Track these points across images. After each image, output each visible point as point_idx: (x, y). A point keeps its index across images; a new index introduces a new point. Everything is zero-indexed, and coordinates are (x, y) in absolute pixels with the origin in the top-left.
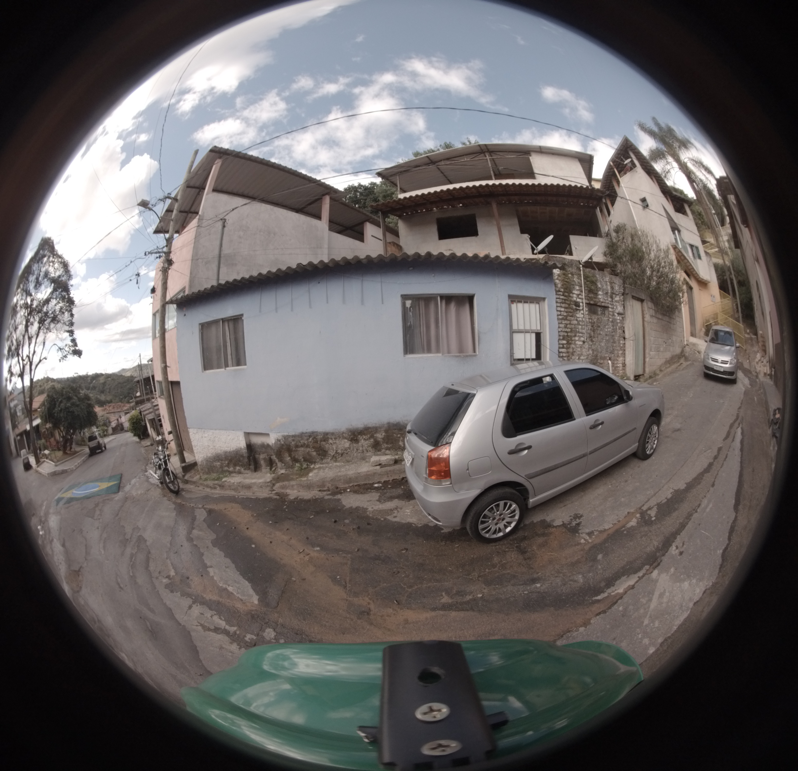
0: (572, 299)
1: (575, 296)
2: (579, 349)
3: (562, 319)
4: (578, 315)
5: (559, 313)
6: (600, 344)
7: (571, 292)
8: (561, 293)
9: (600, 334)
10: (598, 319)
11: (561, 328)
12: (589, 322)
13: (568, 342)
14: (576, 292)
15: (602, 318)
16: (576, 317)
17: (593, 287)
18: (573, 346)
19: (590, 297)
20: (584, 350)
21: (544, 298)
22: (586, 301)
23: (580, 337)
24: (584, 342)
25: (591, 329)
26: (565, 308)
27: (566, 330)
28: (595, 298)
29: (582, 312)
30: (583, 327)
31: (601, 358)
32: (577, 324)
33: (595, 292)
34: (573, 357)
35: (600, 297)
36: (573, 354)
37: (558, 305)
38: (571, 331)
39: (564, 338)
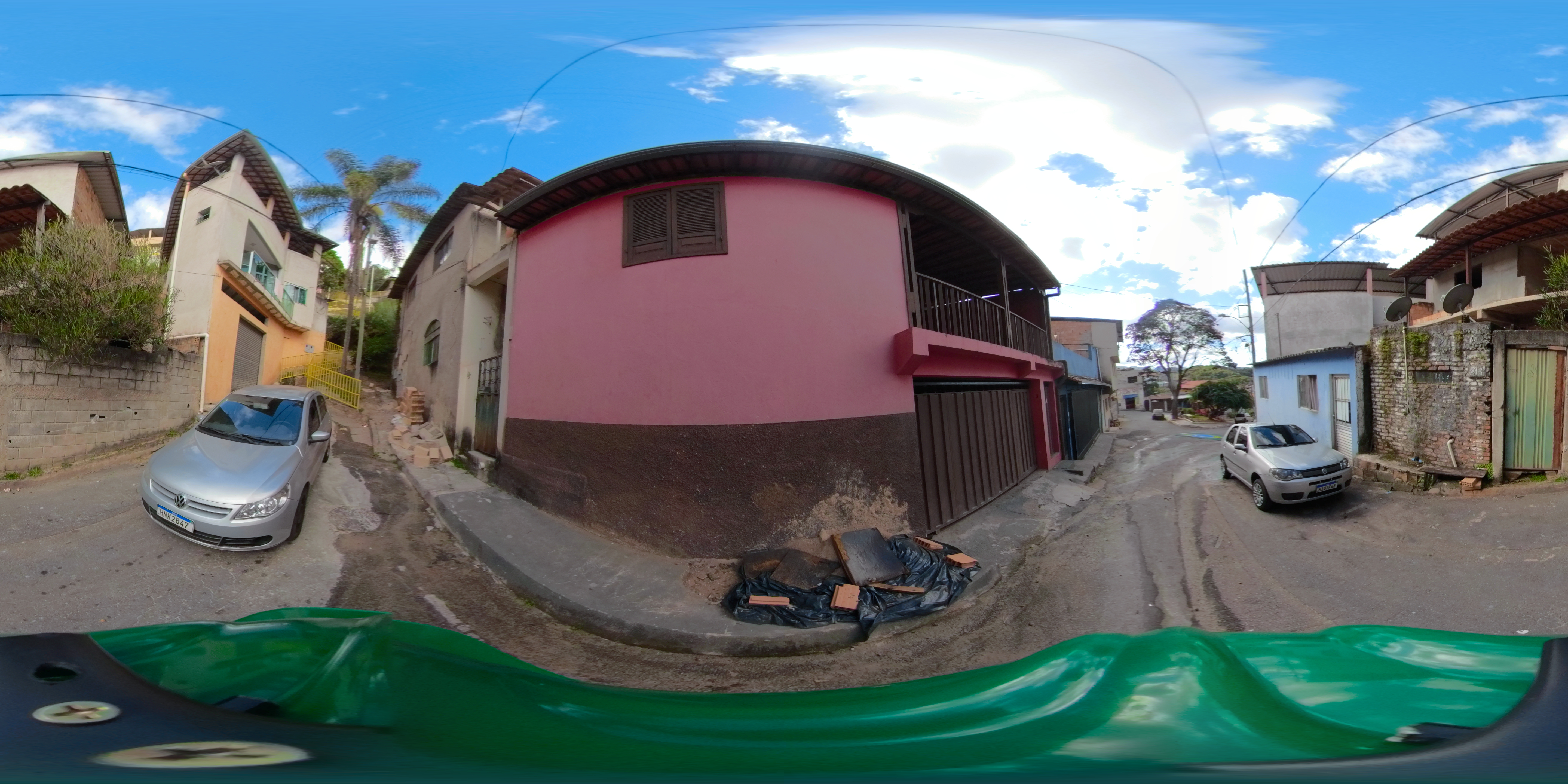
0: (1392, 369)
1: (1396, 364)
2: (1400, 421)
3: (1380, 390)
4: (1398, 385)
5: (1377, 384)
6: (1432, 418)
7: (1391, 361)
8: (1380, 364)
9: (1431, 406)
10: (1429, 387)
11: (1378, 399)
12: (1414, 392)
13: (1386, 412)
14: (1397, 360)
15: (1437, 386)
16: (1396, 387)
17: (1422, 350)
18: (1392, 416)
19: (1416, 363)
20: (1406, 422)
21: (1349, 375)
22: (1411, 368)
23: (1400, 408)
24: (1406, 414)
25: (1415, 400)
26: (1383, 379)
27: (1384, 400)
28: (1425, 362)
29: (1404, 381)
30: (1405, 397)
31: (1433, 434)
32: (1397, 395)
33: (1425, 354)
34: (1392, 427)
35: (1434, 359)
36: (1392, 423)
37: (1376, 376)
38: (1389, 402)
39: (1381, 409)
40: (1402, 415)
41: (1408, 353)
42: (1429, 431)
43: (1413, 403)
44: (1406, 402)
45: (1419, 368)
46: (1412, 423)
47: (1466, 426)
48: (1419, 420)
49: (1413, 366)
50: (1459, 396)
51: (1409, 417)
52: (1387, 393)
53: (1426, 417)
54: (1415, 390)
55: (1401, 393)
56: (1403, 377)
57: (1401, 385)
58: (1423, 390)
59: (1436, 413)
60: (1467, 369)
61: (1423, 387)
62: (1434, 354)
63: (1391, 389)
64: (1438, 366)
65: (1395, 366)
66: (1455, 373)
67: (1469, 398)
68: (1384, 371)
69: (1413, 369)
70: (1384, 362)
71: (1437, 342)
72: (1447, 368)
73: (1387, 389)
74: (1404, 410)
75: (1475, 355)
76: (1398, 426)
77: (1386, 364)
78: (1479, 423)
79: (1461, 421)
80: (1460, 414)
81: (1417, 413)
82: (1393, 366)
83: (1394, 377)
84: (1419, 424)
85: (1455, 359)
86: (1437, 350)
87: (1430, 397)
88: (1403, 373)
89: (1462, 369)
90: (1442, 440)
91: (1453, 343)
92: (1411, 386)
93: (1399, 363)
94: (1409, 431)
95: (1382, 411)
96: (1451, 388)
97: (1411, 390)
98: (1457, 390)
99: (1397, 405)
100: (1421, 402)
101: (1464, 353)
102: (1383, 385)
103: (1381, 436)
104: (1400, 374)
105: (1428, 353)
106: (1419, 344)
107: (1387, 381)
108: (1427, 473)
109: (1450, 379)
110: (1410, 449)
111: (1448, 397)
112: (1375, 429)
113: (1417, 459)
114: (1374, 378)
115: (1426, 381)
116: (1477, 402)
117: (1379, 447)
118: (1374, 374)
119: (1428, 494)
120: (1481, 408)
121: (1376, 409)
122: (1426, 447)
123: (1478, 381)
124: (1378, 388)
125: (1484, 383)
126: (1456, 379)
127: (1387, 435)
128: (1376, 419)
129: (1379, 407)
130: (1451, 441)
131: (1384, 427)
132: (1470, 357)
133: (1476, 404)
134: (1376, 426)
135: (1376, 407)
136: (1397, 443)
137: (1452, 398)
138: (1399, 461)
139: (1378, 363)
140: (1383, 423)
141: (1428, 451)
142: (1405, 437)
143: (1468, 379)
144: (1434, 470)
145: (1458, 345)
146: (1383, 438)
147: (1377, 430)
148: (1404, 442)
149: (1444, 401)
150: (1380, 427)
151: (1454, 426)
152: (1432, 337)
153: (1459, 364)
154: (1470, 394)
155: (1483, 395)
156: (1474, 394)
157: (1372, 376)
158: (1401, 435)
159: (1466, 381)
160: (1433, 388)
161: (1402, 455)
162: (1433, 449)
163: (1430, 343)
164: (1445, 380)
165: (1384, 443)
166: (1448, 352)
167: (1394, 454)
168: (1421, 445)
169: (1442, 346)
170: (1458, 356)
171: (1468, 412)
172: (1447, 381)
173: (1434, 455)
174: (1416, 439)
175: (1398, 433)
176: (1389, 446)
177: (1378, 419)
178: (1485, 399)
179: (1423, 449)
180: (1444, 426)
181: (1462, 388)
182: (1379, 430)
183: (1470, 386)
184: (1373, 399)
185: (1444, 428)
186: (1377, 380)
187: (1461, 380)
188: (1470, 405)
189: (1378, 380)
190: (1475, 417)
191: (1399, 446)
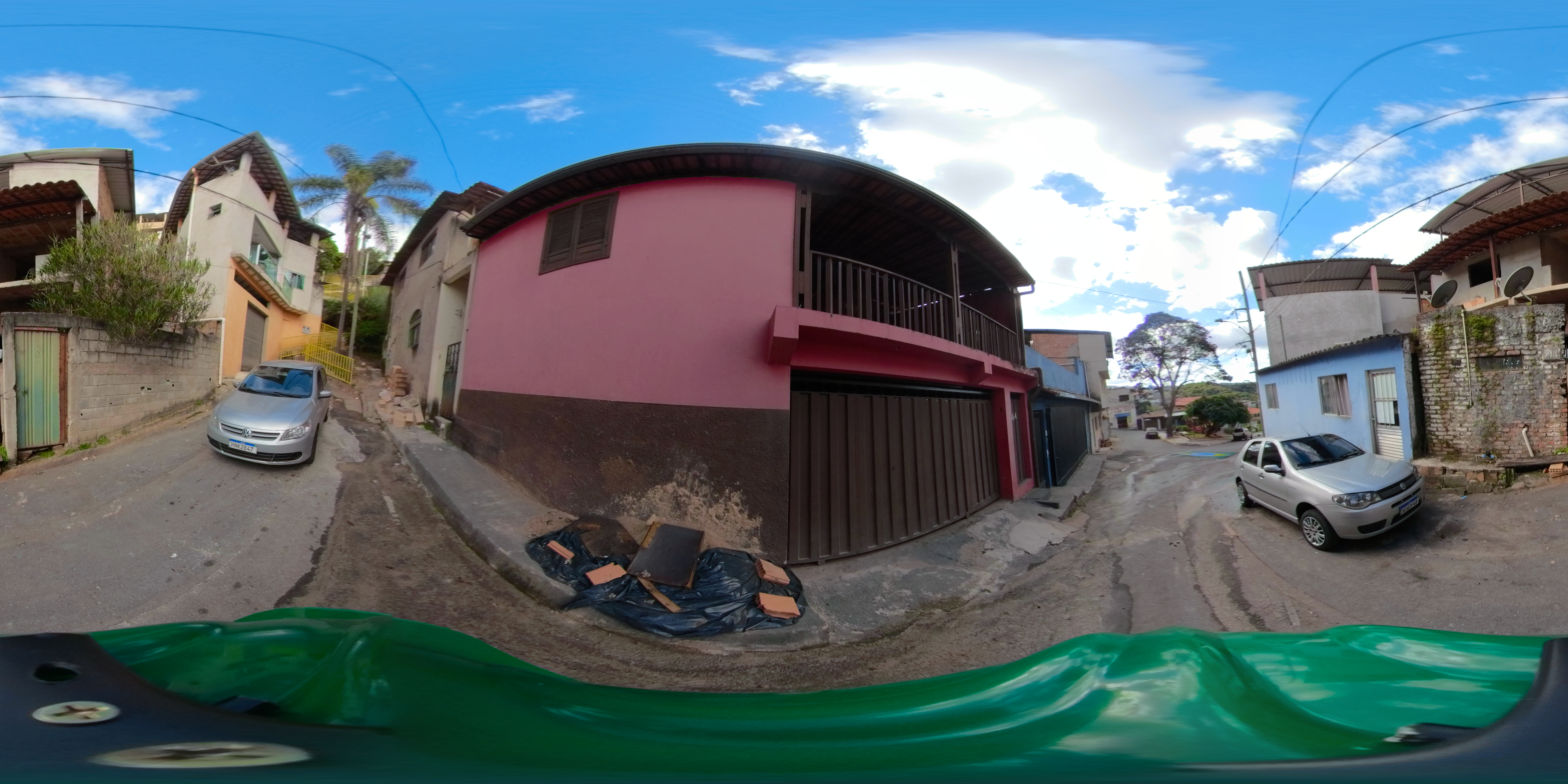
0: (1449, 357)
1: (1452, 352)
2: (1461, 415)
3: (1433, 383)
4: (1457, 376)
5: (1429, 377)
6: (1502, 407)
7: (1446, 349)
8: (1432, 354)
9: (1500, 395)
10: (1496, 375)
11: (1432, 393)
12: (1478, 381)
13: (1442, 408)
14: (1455, 347)
15: (1507, 372)
16: (1455, 378)
17: (1486, 334)
18: (1452, 412)
19: (1480, 349)
20: (1469, 416)
21: (1394, 368)
22: (1472, 355)
23: (1461, 401)
24: (1468, 407)
25: (1481, 390)
26: (1437, 370)
27: (1439, 394)
28: (1491, 347)
29: (1464, 370)
30: (1467, 388)
31: (1503, 426)
32: (1456, 386)
33: (1490, 339)
34: (1452, 424)
35: (1502, 344)
36: (1451, 420)
37: (1427, 368)
38: (1447, 395)
39: (1436, 404)
40: (1464, 408)
41: (1468, 338)
42: (1499, 422)
43: (1477, 393)
44: (1468, 394)
45: (1483, 355)
46: (1478, 416)
47: (1541, 412)
48: (1486, 412)
49: (1476, 353)
50: (1532, 381)
51: (1473, 410)
52: (1443, 385)
53: (1494, 408)
54: (1480, 379)
55: (1462, 384)
56: (1463, 366)
57: (1460, 375)
58: (1490, 378)
59: (1506, 401)
60: (1540, 352)
61: (1489, 374)
62: (1501, 338)
63: (1448, 380)
64: (1506, 351)
65: (1453, 355)
66: (1527, 358)
67: (1544, 382)
68: (1438, 361)
69: (1476, 356)
70: (1436, 351)
71: (1505, 325)
72: (1518, 352)
73: (1442, 380)
74: (1466, 403)
75: (1548, 337)
76: (1460, 421)
77: (1440, 353)
78: (1555, 406)
79: (1536, 407)
80: (1534, 399)
81: (1483, 404)
82: (1449, 355)
83: (1452, 366)
84: (1486, 416)
85: (1526, 343)
86: (1505, 334)
87: (1499, 385)
88: (1463, 361)
89: (1534, 352)
90: (1514, 430)
91: (1524, 326)
92: (1474, 375)
93: (1458, 351)
94: (1475, 426)
95: (1438, 407)
96: (1522, 373)
97: (1474, 379)
98: (1530, 374)
99: (1457, 398)
100: (1487, 392)
101: (1537, 335)
102: (1437, 377)
103: (1437, 436)
104: (1459, 362)
105: (1494, 337)
106: (1482, 328)
107: (1442, 372)
108: (1506, 468)
109: (1521, 365)
110: (1478, 445)
111: (1520, 383)
112: (1429, 428)
113: (1489, 454)
114: (1425, 370)
115: (1492, 368)
116: (1553, 386)
117: (1436, 449)
118: (1424, 365)
119: (1512, 490)
120: (1557, 391)
121: (1429, 406)
122: (1496, 440)
123: (1552, 363)
124: (1431, 381)
125: (1559, 366)
126: (1528, 363)
127: (1445, 433)
128: (1430, 418)
129: (1433, 403)
130: (1525, 429)
131: (1441, 425)
132: (1543, 339)
133: (1551, 388)
134: (1430, 425)
135: (1428, 403)
136: (1459, 442)
137: (1525, 383)
138: (1463, 460)
139: (1430, 352)
140: (1439, 421)
141: (1499, 445)
142: (1469, 433)
143: (1542, 363)
144: (1513, 463)
145: (1530, 328)
146: (1440, 437)
147: (1431, 429)
148: (1468, 438)
149: (1515, 388)
150: (1436, 426)
151: (1529, 413)
152: (1498, 320)
153: (1531, 348)
154: (1545, 378)
155: (1559, 378)
156: (1549, 377)
157: (1422, 368)
158: (1464, 432)
159: (1540, 365)
160: (1501, 375)
161: (1466, 454)
162: (1505, 442)
163: (1496, 326)
164: (1514, 366)
165: (1442, 444)
166: (1518, 335)
167: (1456, 454)
168: (1490, 439)
169: (1511, 329)
170: (1529, 339)
171: (1543, 397)
172: (1517, 366)
173: (1506, 448)
174: (1483, 434)
175: (1460, 429)
176: (1448, 446)
177: (1432, 416)
178: (1561, 382)
179: (1492, 442)
180: (1517, 415)
181: (1535, 373)
182: (1435, 429)
183: (1544, 369)
184: (1424, 395)
185: (1516, 416)
186: (1428, 372)
187: (1534, 364)
188: (1545, 389)
189: (1430, 372)
190: (1551, 401)
191: (1462, 444)
